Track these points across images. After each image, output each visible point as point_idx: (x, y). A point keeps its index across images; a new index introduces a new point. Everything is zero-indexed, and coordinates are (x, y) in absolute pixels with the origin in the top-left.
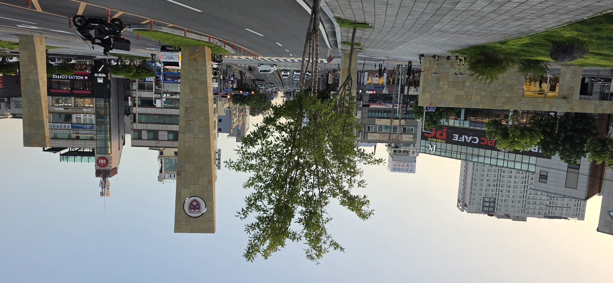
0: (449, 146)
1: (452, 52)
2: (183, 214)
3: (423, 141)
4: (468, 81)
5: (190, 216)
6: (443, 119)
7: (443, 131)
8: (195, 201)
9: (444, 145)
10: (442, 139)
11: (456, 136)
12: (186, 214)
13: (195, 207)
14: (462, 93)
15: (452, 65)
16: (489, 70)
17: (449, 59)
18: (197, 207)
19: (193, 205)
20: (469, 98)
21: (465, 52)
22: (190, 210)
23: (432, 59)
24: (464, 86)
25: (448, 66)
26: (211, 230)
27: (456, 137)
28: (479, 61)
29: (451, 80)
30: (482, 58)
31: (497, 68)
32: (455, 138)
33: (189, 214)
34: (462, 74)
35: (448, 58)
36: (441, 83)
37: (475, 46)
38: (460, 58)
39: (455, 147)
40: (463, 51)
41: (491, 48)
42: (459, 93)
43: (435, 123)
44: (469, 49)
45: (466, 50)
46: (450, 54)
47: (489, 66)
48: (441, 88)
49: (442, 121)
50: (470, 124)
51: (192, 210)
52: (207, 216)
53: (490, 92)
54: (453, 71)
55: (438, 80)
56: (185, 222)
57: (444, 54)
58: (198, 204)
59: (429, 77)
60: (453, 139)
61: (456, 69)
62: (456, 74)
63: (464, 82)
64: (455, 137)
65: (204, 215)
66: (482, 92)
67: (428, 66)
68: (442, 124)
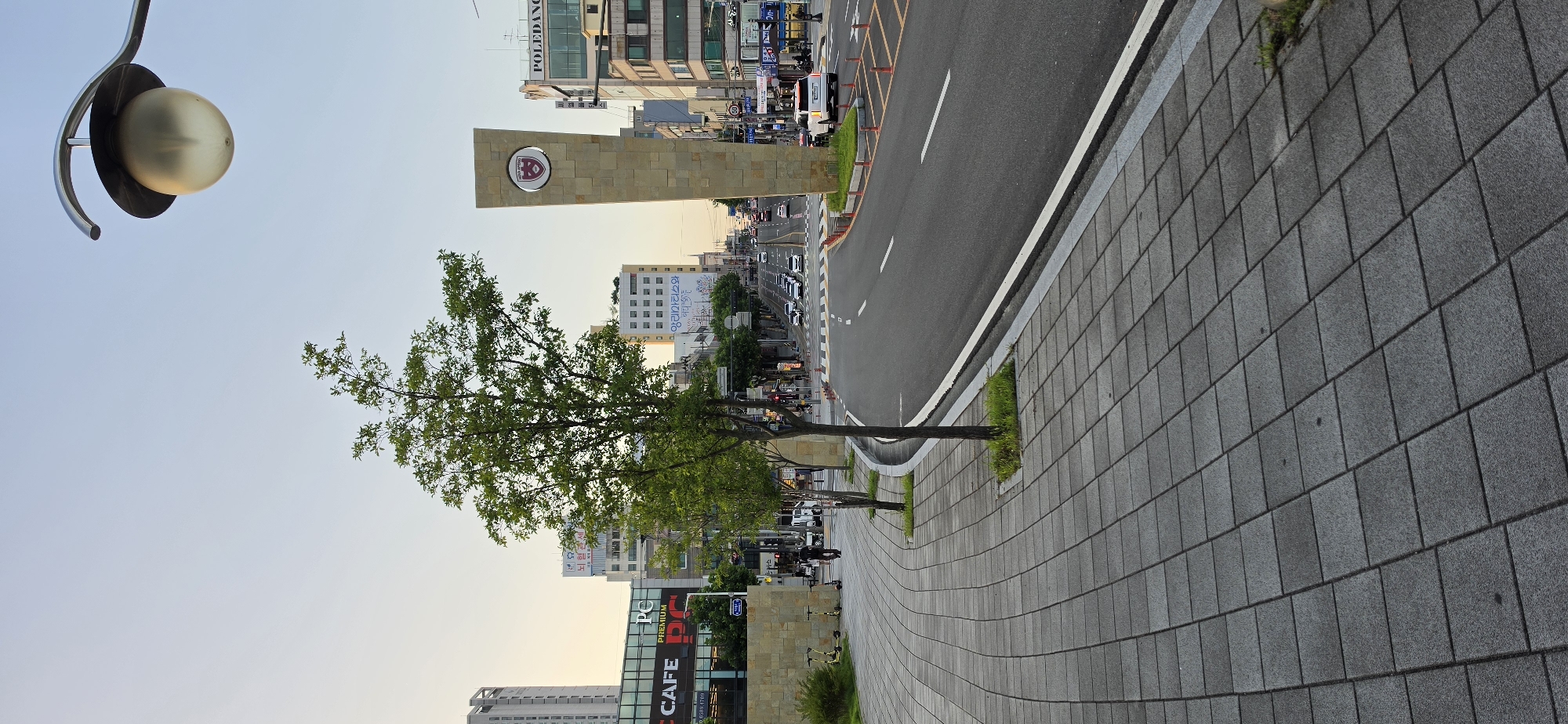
0: (651, 653)
1: (846, 640)
2: (513, 147)
3: (657, 594)
4: (797, 673)
5: (510, 159)
6: (711, 632)
7: (683, 635)
8: (542, 169)
9: (653, 641)
10: (665, 634)
11: (674, 665)
12: (514, 153)
13: (530, 169)
14: (775, 664)
15: (826, 641)
16: (816, 703)
17: (835, 636)
18: (530, 174)
19: (532, 166)
20: (767, 679)
21: (846, 662)
22: (523, 160)
23: (835, 604)
24: (788, 667)
25: (823, 634)
26: (483, 201)
27: (672, 666)
28: (830, 685)
29: (797, 643)
30: (836, 690)
31: (821, 715)
32: (669, 665)
33: (514, 158)
34: (809, 661)
35: (837, 634)
36: (792, 625)
37: (855, 676)
38: (838, 656)
39: (650, 665)
40: (847, 658)
41: (851, 702)
42: (775, 659)
43: (703, 617)
44: (850, 668)
45: (849, 663)
46: (843, 636)
47: (824, 702)
48: (783, 625)
49: (707, 630)
50: (703, 692)
51: (522, 165)
52: (510, 192)
53: (779, 717)
54: (814, 643)
55: (797, 619)
56: (497, 150)
57: (843, 625)
58: (534, 176)
59: (801, 602)
60: (666, 661)
61: (817, 649)
62: (809, 649)
63: (794, 667)
64: (672, 662)
65: (514, 186)
66: (778, 702)
67: (821, 597)
68: (701, 632)
